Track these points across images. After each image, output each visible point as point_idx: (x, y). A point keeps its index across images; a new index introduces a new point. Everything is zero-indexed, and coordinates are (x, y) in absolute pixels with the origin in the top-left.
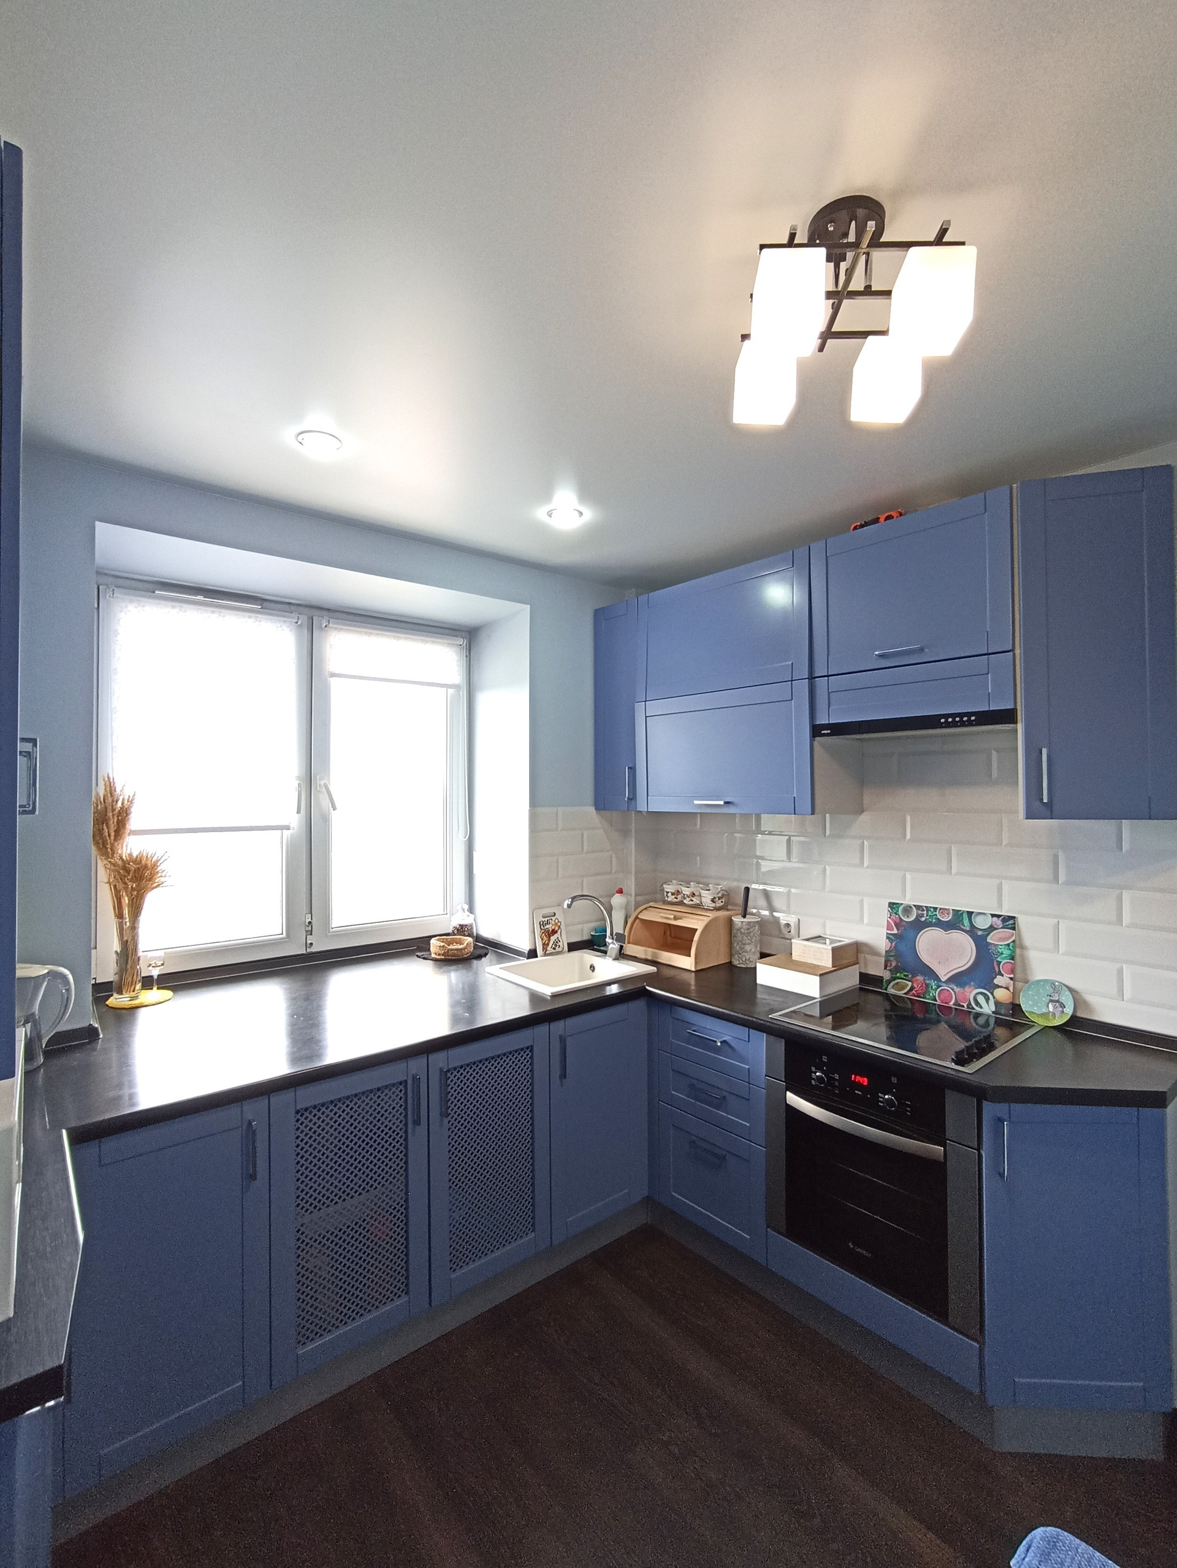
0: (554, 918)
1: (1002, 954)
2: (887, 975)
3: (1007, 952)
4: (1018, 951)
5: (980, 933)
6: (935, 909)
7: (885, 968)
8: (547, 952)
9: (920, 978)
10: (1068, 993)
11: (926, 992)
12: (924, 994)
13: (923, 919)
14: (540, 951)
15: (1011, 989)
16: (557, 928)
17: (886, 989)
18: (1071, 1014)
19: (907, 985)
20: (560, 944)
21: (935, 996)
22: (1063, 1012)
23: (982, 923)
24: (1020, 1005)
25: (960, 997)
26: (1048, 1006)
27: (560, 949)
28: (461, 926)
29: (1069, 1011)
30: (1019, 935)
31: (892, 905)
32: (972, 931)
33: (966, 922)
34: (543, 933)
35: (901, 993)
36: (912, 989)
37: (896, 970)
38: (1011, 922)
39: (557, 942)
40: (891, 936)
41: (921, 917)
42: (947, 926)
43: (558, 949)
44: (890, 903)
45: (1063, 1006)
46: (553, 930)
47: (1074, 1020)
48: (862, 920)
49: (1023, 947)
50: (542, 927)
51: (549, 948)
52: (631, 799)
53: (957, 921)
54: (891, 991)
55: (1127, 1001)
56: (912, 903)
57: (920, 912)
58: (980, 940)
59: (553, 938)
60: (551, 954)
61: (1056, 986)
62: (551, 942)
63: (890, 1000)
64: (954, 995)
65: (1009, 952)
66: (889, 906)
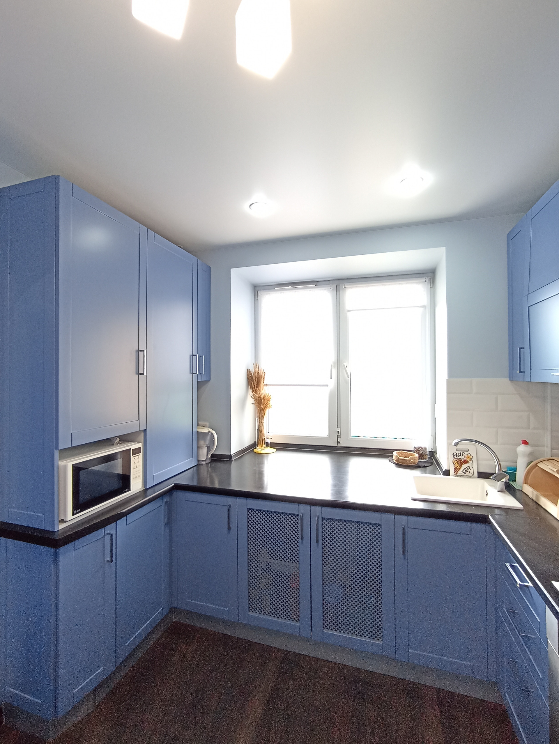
0: (466, 453)
8: (458, 474)
14: (452, 472)
16: (468, 460)
20: (471, 471)
27: (470, 475)
34: (455, 461)
39: (468, 469)
43: (467, 474)
46: (465, 461)
50: (455, 457)
51: (460, 472)
52: (522, 372)
59: (464, 466)
60: (461, 476)
62: (461, 469)
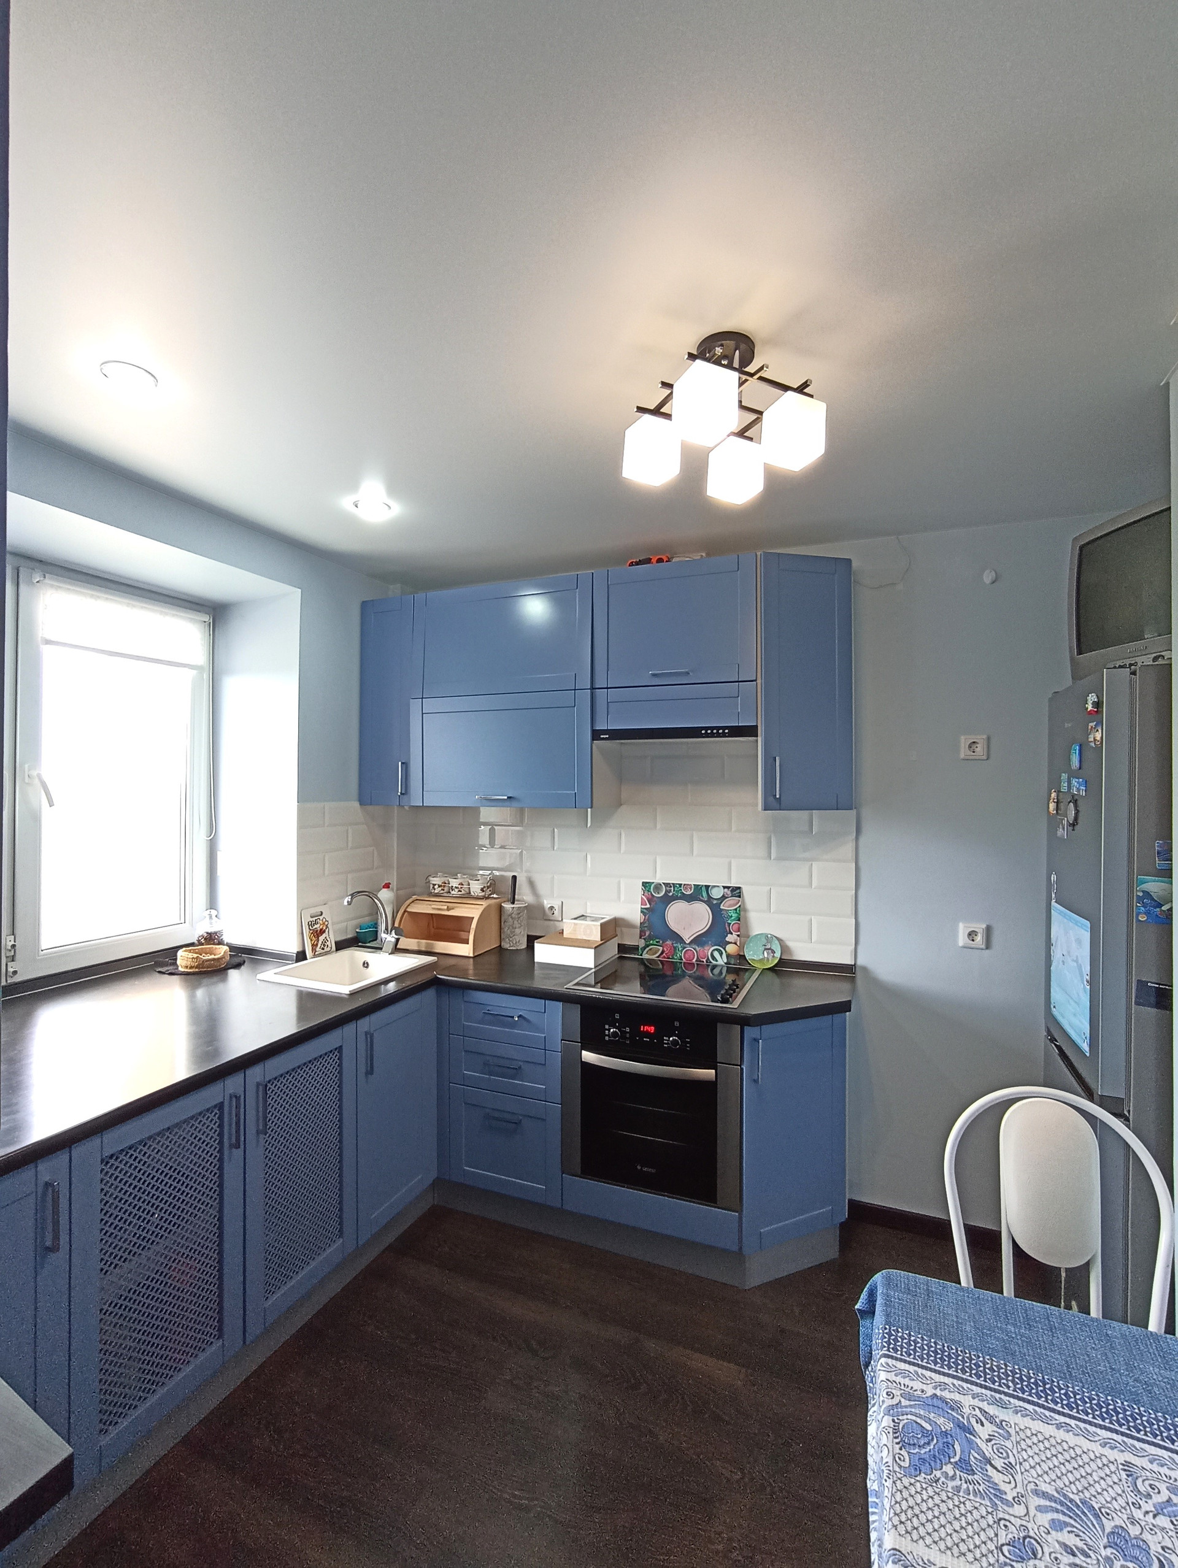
0: (321, 918)
1: (732, 916)
2: (642, 943)
3: (734, 915)
4: (742, 913)
5: (715, 902)
6: (680, 885)
7: (640, 938)
8: (316, 953)
9: (669, 942)
10: (777, 942)
11: (675, 953)
12: (672, 956)
13: (671, 894)
14: (309, 953)
15: (738, 944)
16: (324, 928)
17: (641, 955)
18: (779, 957)
19: (659, 950)
20: (329, 943)
21: (681, 955)
22: (773, 956)
23: (716, 894)
24: (744, 956)
25: (701, 954)
26: (763, 953)
27: (329, 949)
28: (209, 934)
29: (778, 955)
30: (743, 902)
31: (645, 884)
32: (709, 901)
33: (704, 894)
34: (311, 933)
35: (654, 957)
36: (663, 952)
37: (650, 938)
38: (738, 891)
39: (325, 942)
40: (645, 911)
41: (669, 892)
42: (690, 899)
43: (326, 949)
44: (643, 883)
45: (774, 952)
46: (321, 930)
47: (782, 962)
48: (619, 898)
49: (745, 910)
50: (310, 927)
51: (318, 949)
52: (403, 794)
53: (698, 893)
54: (645, 956)
55: (814, 942)
56: (661, 882)
57: (668, 888)
58: (715, 907)
59: (321, 938)
60: (320, 955)
61: (769, 938)
62: (320, 942)
63: (645, 965)
64: (695, 953)
65: (736, 915)
66: (643, 885)
